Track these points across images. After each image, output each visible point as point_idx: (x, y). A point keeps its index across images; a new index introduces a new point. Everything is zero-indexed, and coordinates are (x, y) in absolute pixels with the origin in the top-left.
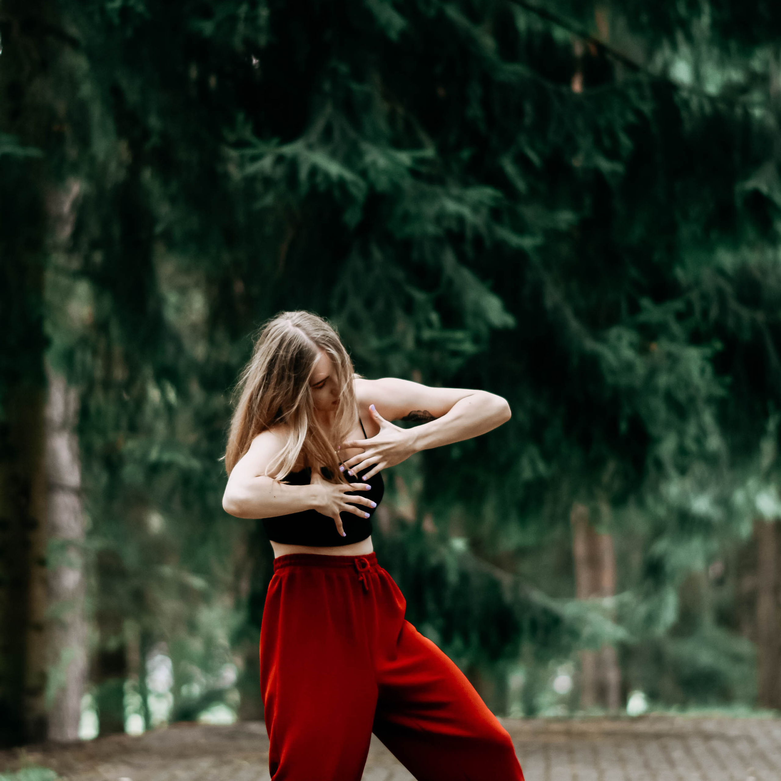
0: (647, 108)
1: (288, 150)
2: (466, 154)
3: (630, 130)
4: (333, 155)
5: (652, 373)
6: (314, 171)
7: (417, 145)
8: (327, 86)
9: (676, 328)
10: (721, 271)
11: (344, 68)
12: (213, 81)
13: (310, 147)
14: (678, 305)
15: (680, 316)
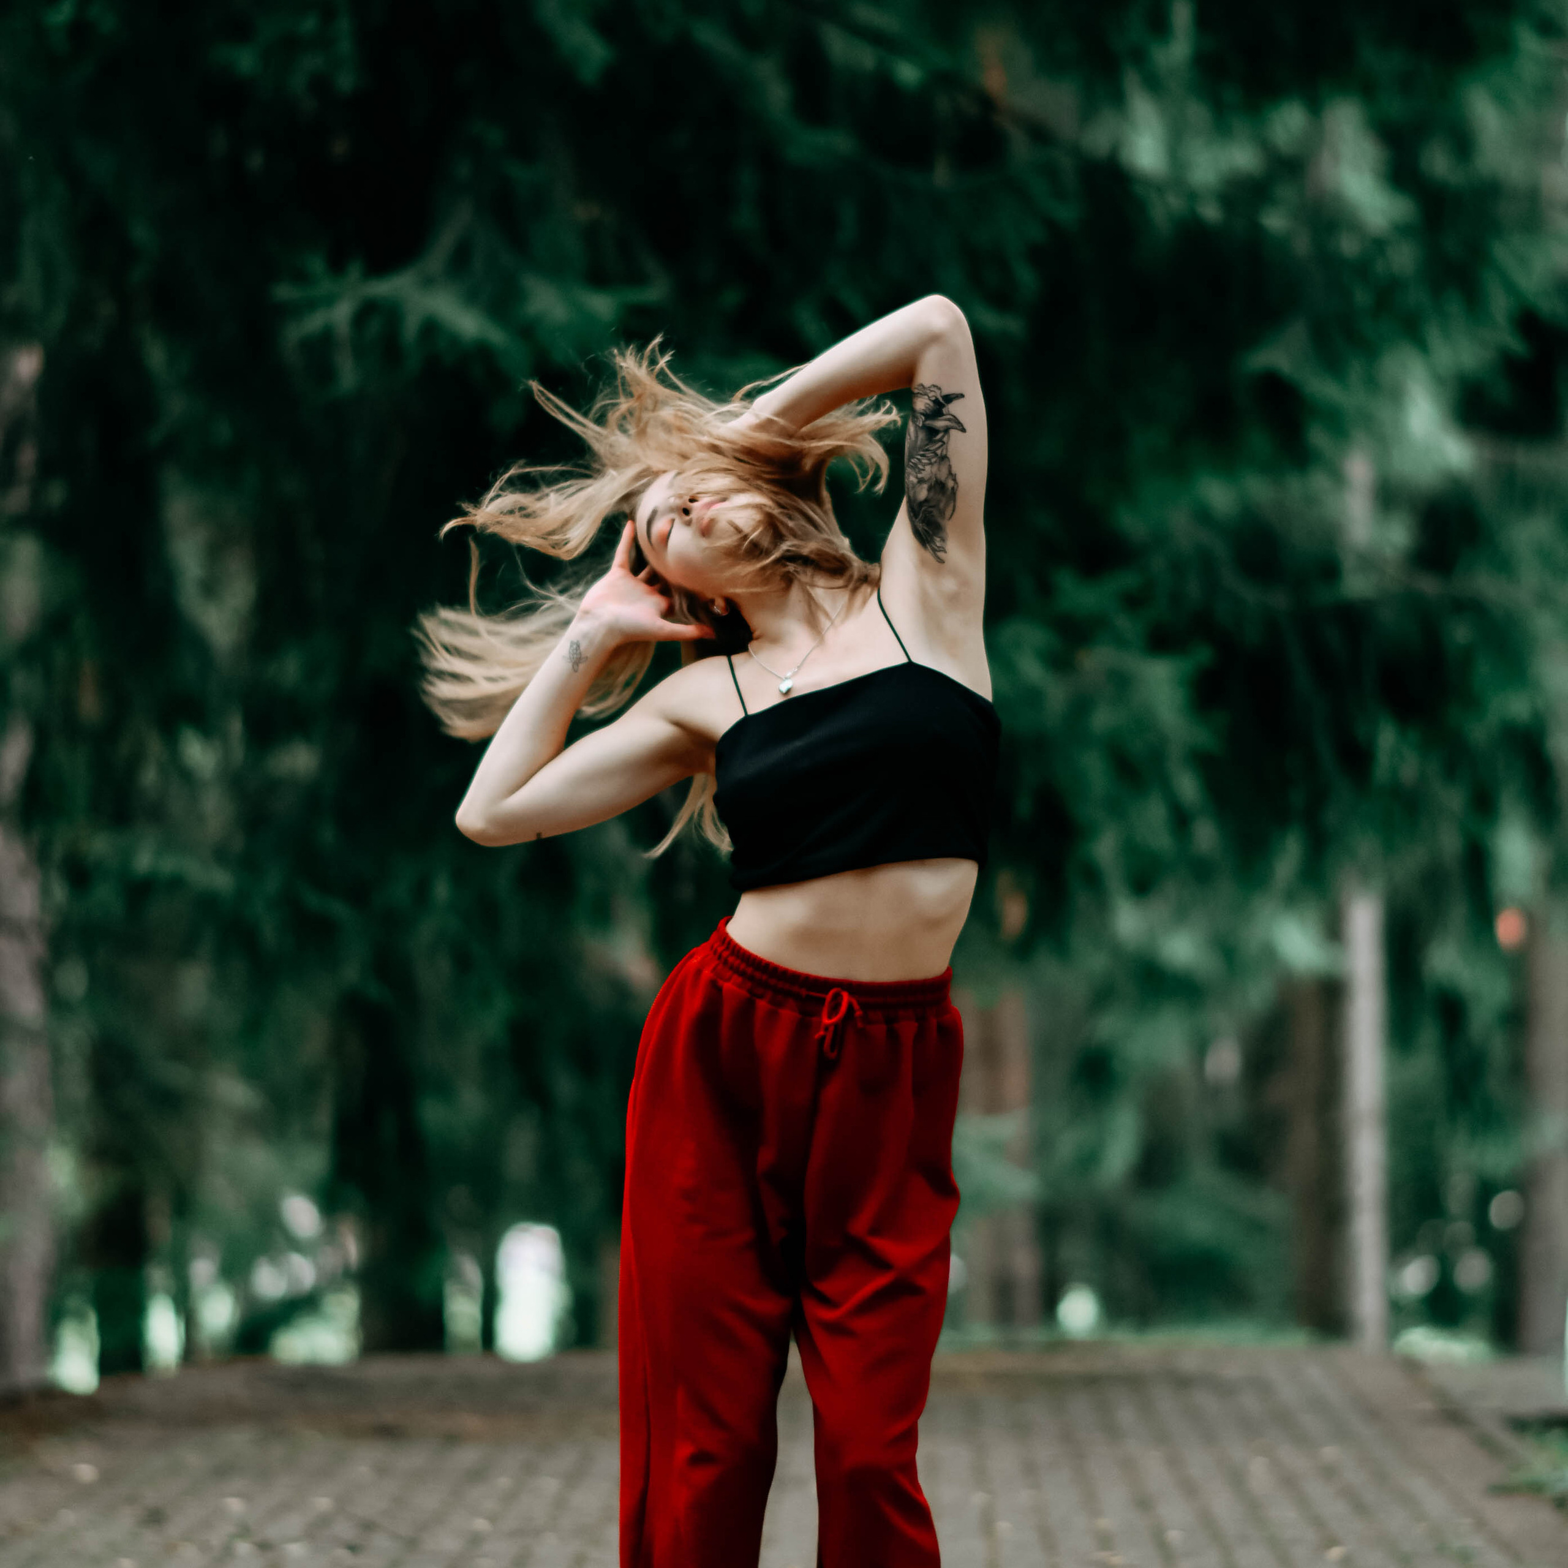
0: (1067, 213)
1: (383, 288)
2: (731, 298)
3: (1036, 255)
4: (471, 298)
5: (1081, 707)
6: (431, 328)
7: (636, 278)
8: (463, 169)
9: (1125, 624)
10: (1204, 516)
11: (494, 136)
12: (256, 161)
13: (428, 282)
14: (1127, 580)
15: (1133, 602)
